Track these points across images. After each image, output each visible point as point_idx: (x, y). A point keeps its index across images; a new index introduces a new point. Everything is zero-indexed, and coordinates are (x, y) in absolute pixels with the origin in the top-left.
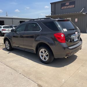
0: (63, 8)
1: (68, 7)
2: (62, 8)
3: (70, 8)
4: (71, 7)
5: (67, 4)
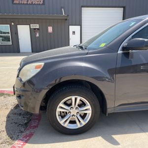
0: (17, 2)
1: (30, 2)
3: (35, 4)
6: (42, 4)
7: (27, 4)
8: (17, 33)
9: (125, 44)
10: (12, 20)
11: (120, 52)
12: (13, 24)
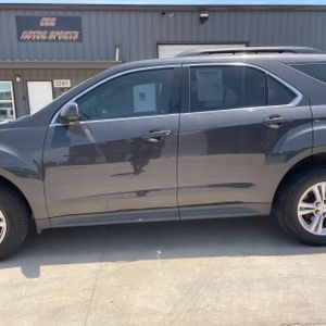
0: (28, 37)
1: (52, 36)
2: (26, 35)
3: (62, 40)
4: (66, 38)
5: (47, 24)
6: (77, 41)
7: (47, 40)
8: (26, 98)
10: (17, 72)
12: (18, 79)
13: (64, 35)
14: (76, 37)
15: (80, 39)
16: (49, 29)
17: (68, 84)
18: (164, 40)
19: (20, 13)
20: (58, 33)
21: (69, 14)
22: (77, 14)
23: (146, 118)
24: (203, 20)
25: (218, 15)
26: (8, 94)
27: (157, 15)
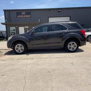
2: (18, 17)
4: (27, 17)
7: (23, 17)
8: (18, 31)
9: (32, 31)
11: (30, 34)
12: (17, 26)
13: (27, 16)
14: (30, 17)
15: (31, 17)
16: (24, 15)
17: (28, 27)
18: (50, 16)
19: (17, 12)
20: (25, 16)
21: (28, 11)
22: (30, 11)
23: (46, 32)
24: (59, 11)
25: (63, 10)
26: (14, 30)
27: (48, 11)
